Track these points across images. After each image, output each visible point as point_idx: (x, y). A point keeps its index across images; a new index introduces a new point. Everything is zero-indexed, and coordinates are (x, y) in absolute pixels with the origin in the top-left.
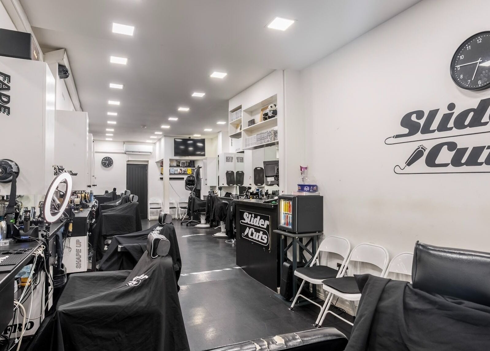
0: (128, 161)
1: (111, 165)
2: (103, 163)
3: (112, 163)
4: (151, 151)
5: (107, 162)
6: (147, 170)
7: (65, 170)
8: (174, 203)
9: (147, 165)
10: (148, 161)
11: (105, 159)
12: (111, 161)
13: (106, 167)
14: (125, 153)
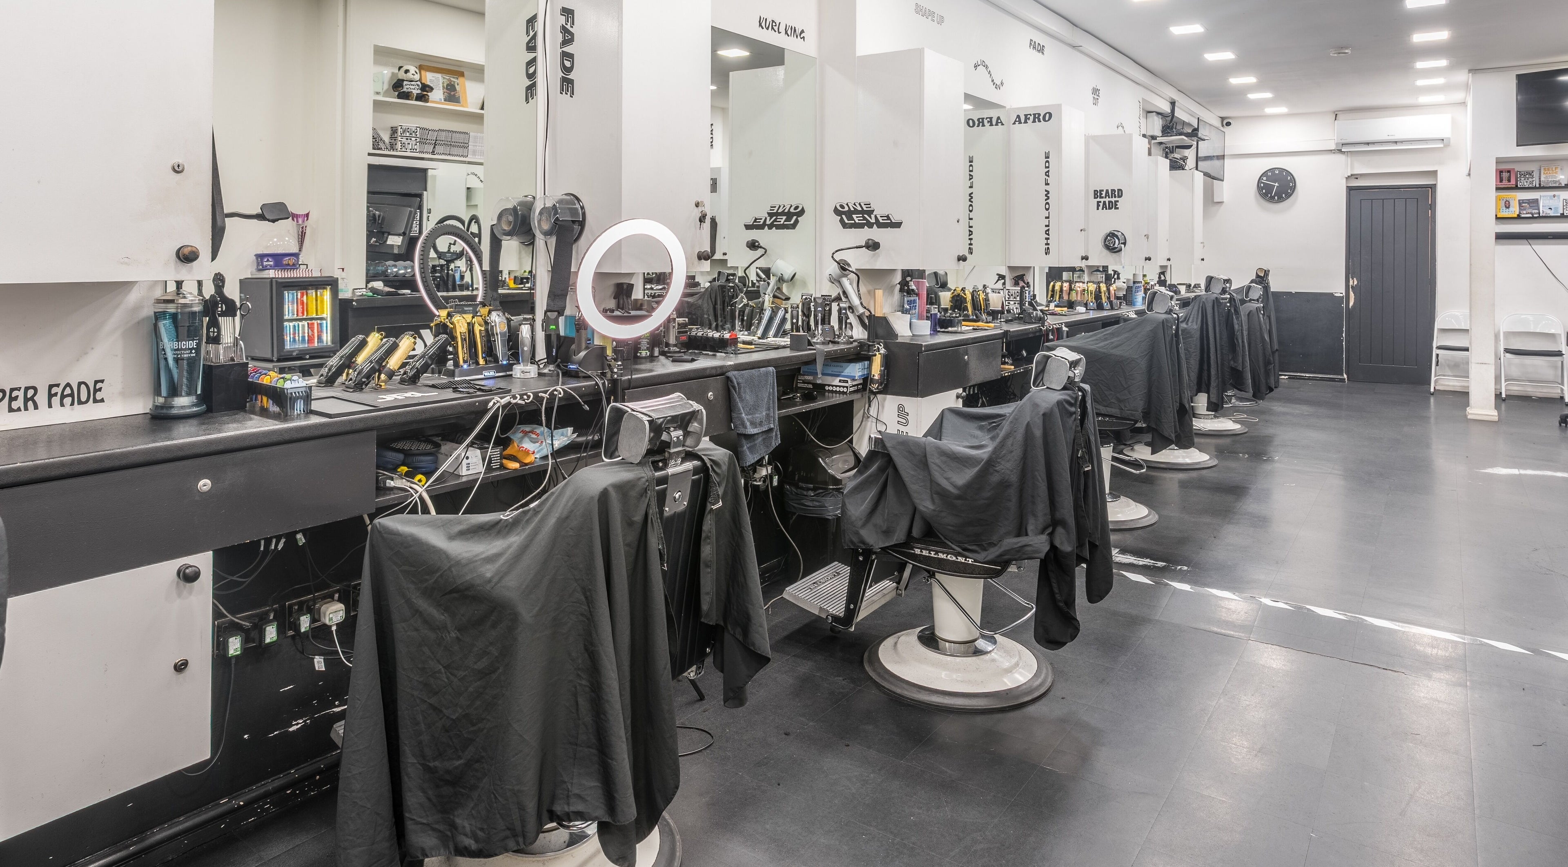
0: (1355, 177)
1: (1289, 196)
2: (1263, 188)
3: (1294, 188)
4: (1445, 133)
5: (1277, 184)
6: (1433, 207)
7: (874, 213)
8: (1560, 335)
9: (1433, 187)
10: (1435, 173)
11: (1270, 174)
12: (1290, 181)
13: (1271, 200)
14: (1340, 151)
